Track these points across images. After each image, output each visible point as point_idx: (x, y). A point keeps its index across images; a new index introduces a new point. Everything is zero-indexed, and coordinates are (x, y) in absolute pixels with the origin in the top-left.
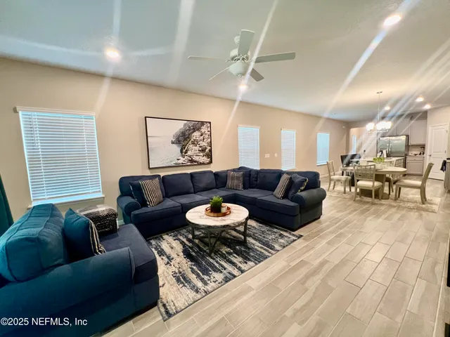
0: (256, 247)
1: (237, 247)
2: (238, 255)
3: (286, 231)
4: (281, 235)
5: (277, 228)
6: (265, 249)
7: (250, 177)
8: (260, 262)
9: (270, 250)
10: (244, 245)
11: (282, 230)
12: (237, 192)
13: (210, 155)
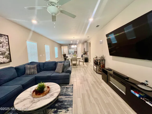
0: (64, 99)
1: (56, 105)
2: (61, 109)
3: (67, 85)
4: (67, 88)
5: (62, 86)
6: (68, 98)
7: (39, 66)
8: (72, 105)
9: (70, 97)
10: (58, 102)
11: (65, 86)
12: (36, 75)
13: (9, 57)
